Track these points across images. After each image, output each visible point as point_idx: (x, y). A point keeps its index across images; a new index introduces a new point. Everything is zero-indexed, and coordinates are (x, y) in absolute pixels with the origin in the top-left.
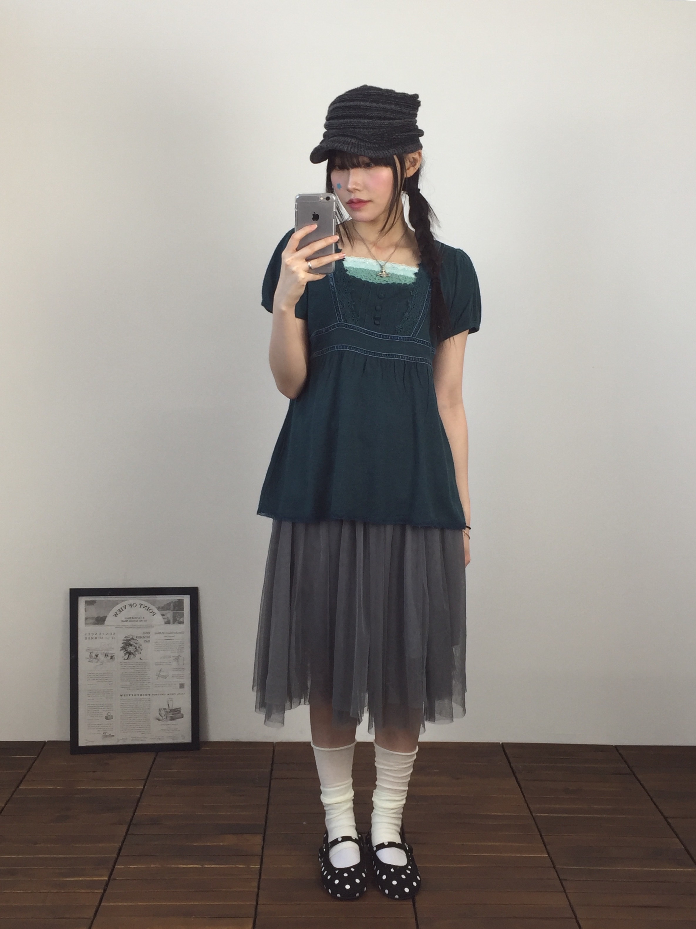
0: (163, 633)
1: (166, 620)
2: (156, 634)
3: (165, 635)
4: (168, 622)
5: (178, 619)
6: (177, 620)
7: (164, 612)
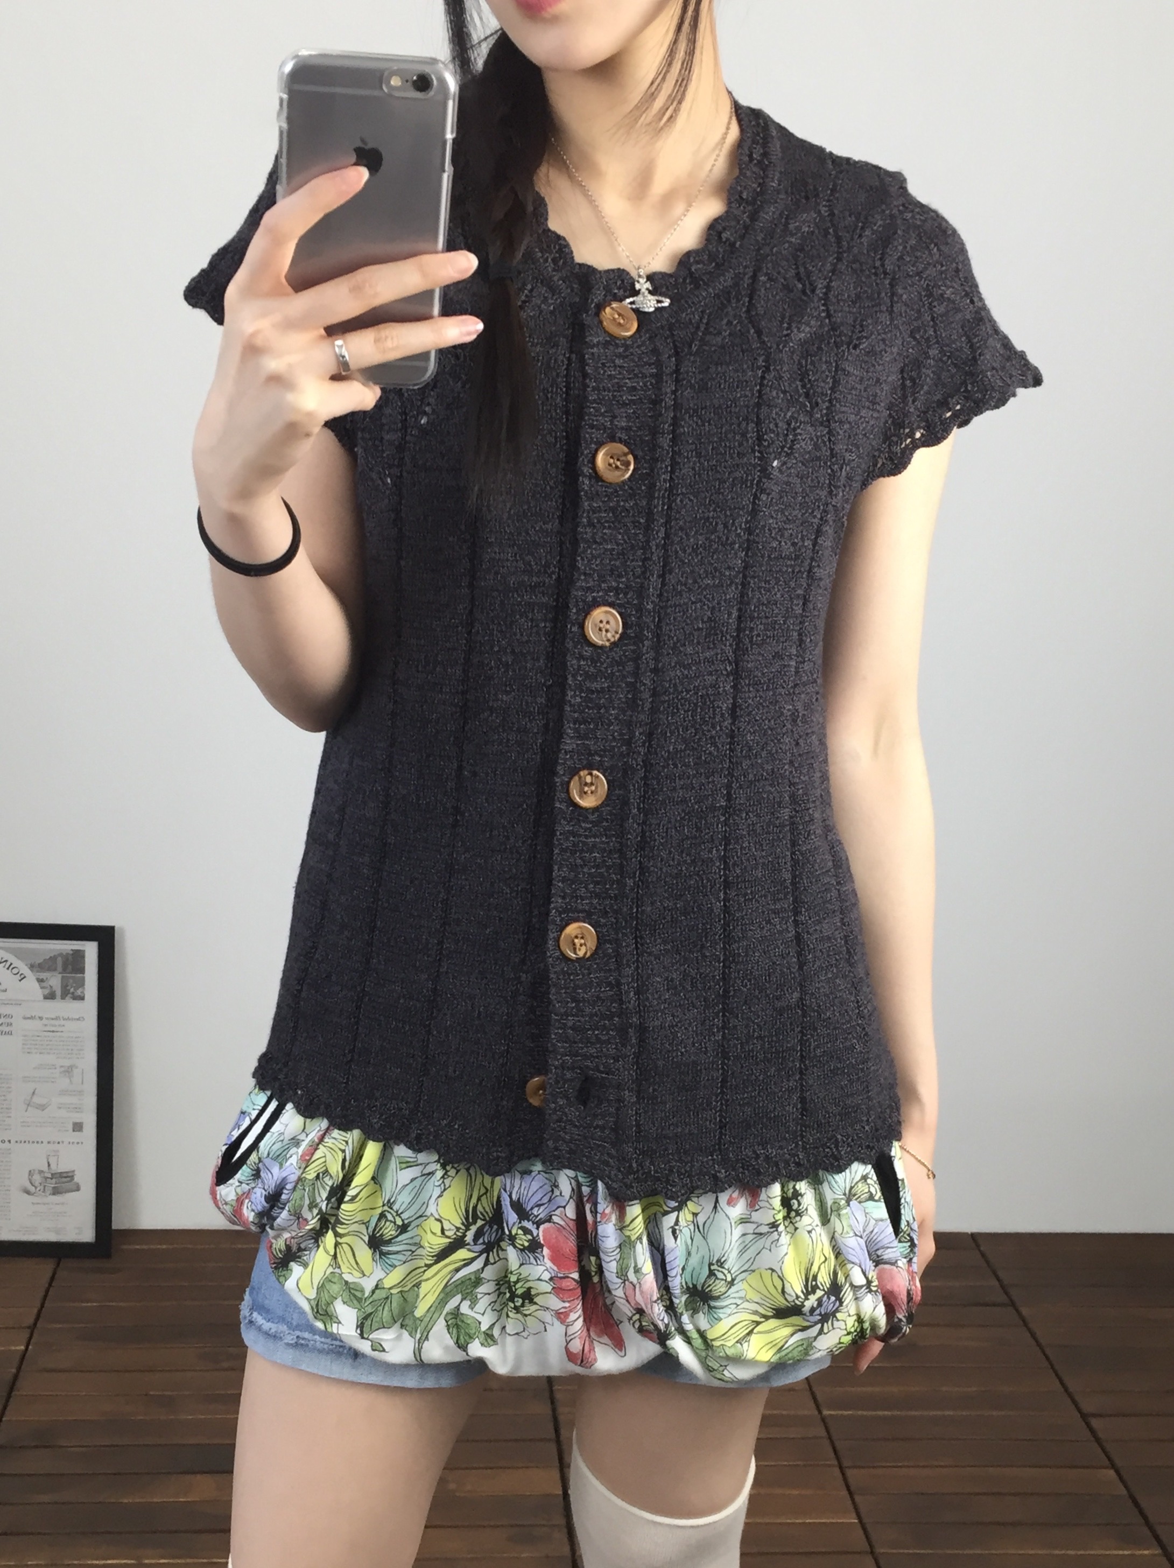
0: (41, 1018)
1: (47, 992)
2: (25, 1018)
3: (45, 1021)
4: (51, 996)
5: (72, 990)
6: (71, 992)
7: (43, 975)
